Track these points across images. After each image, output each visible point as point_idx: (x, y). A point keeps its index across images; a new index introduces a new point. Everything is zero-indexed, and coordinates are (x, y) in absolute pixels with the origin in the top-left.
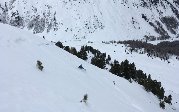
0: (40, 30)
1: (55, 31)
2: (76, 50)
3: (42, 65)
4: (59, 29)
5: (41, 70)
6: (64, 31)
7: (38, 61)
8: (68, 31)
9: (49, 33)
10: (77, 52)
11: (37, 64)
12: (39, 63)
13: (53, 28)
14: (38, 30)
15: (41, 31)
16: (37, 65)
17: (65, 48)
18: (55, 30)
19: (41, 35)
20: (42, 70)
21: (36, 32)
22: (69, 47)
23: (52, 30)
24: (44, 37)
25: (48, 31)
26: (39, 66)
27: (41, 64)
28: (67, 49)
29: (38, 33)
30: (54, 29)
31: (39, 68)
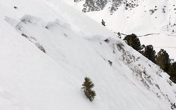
0: (98, 4)
1: (126, 9)
2: (170, 57)
3: (92, 89)
4: (137, 5)
5: (88, 100)
6: (148, 11)
7: (87, 80)
8: (155, 12)
9: (115, 13)
10: (172, 62)
11: (83, 85)
12: (88, 84)
13: (124, 3)
14: (93, 4)
15: (99, 7)
16: (83, 87)
17: (144, 49)
18: (128, 7)
19: (97, 16)
20: (91, 100)
21: (88, 8)
22: (154, 49)
23: (122, 7)
24: (103, 23)
25: (113, 9)
26: (87, 90)
27: (92, 86)
28: (149, 53)
29: (93, 10)
30: (127, 5)
31: (86, 93)
